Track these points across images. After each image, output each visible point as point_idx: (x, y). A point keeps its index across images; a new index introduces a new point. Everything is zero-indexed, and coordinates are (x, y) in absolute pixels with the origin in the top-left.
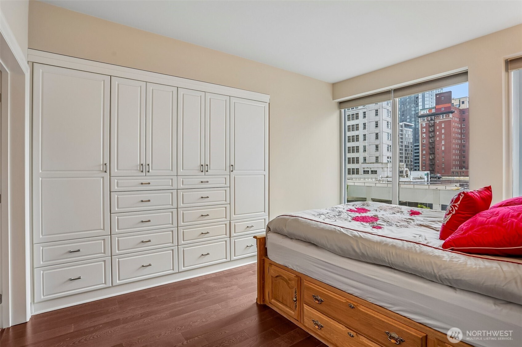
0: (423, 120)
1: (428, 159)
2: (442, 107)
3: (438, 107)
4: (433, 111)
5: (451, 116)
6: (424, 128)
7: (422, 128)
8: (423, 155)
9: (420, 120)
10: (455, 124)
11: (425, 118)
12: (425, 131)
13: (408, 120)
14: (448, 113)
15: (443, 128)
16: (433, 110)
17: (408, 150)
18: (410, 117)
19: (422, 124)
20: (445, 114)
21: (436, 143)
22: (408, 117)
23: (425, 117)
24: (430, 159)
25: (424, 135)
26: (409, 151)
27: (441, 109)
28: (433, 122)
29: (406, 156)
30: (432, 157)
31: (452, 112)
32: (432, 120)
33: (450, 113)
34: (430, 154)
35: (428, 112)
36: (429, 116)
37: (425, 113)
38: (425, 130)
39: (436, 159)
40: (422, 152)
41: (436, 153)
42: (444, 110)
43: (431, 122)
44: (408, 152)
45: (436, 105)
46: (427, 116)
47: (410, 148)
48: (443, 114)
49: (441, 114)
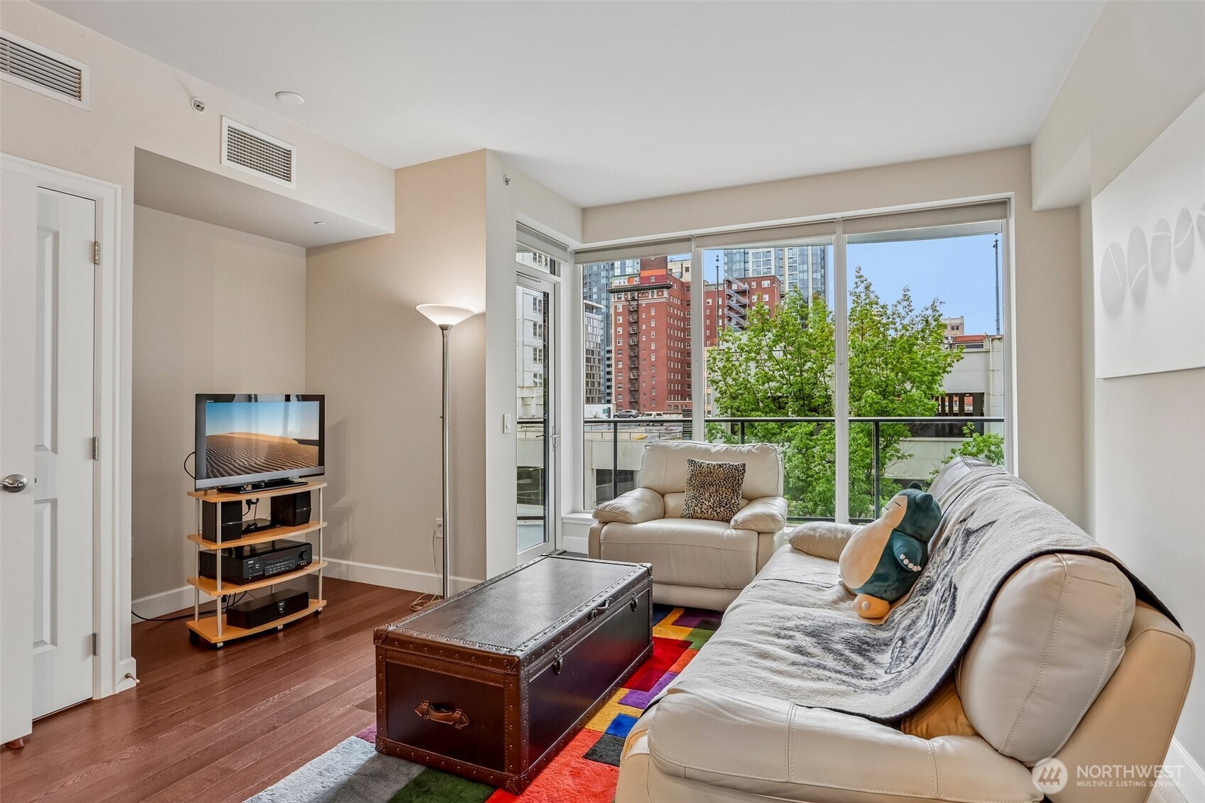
0: (618, 298)
1: (627, 380)
2: (652, 273)
3: (645, 274)
4: (636, 281)
5: (666, 293)
6: (619, 314)
7: (617, 314)
8: (618, 371)
9: (613, 298)
10: (674, 311)
11: (622, 295)
12: (621, 322)
13: (595, 297)
14: (661, 288)
15: (653, 317)
16: (635, 279)
17: (592, 359)
18: (599, 289)
19: (616, 307)
20: (655, 288)
21: (641, 346)
22: (595, 290)
23: (622, 291)
24: (631, 379)
25: (620, 329)
26: (594, 363)
27: (649, 278)
28: (635, 303)
29: (589, 372)
30: (634, 376)
31: (668, 287)
32: (633, 299)
33: (664, 288)
34: (631, 369)
35: (626, 284)
36: (628, 291)
37: (622, 284)
38: (621, 318)
39: (641, 379)
40: (617, 365)
41: (640, 367)
42: (654, 281)
43: (632, 303)
44: (592, 364)
45: (641, 269)
46: (626, 290)
47: (596, 356)
48: (653, 289)
49: (650, 289)
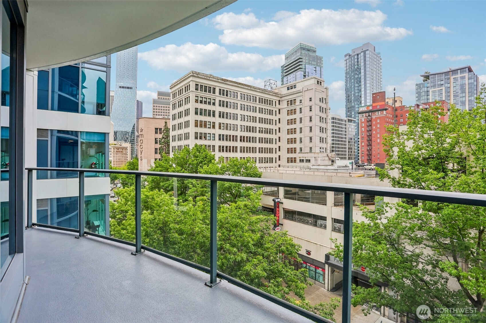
0: (362, 116)
1: (366, 150)
2: (378, 105)
3: (374, 105)
4: (371, 108)
5: (385, 112)
6: (363, 122)
7: (362, 123)
8: (362, 146)
9: (360, 115)
10: (389, 120)
11: (364, 114)
12: (363, 126)
13: (353, 116)
14: (382, 110)
15: (378, 123)
16: (370, 107)
17: (351, 142)
18: (355, 113)
19: (361, 120)
20: (380, 111)
21: (373, 135)
22: (353, 113)
23: (364, 113)
24: (368, 150)
25: (363, 129)
26: (352, 143)
27: (376, 106)
28: (370, 117)
29: (350, 147)
30: (369, 148)
31: (386, 110)
32: (369, 116)
33: (384, 110)
34: (368, 145)
35: (366, 109)
36: (366, 112)
37: (364, 110)
38: (363, 124)
39: (373, 150)
40: (361, 144)
41: (372, 145)
42: (379, 107)
43: (368, 117)
44: (351, 144)
45: (373, 103)
46: (365, 112)
47: (353, 141)
48: (378, 111)
49: (377, 111)
